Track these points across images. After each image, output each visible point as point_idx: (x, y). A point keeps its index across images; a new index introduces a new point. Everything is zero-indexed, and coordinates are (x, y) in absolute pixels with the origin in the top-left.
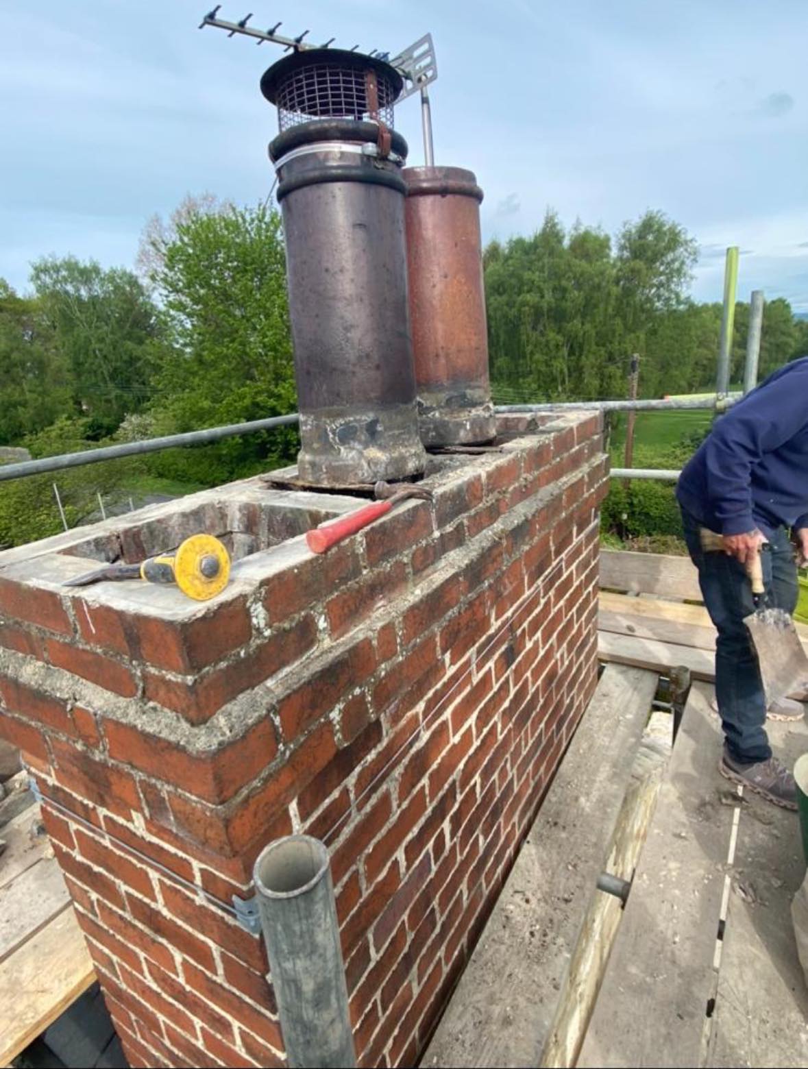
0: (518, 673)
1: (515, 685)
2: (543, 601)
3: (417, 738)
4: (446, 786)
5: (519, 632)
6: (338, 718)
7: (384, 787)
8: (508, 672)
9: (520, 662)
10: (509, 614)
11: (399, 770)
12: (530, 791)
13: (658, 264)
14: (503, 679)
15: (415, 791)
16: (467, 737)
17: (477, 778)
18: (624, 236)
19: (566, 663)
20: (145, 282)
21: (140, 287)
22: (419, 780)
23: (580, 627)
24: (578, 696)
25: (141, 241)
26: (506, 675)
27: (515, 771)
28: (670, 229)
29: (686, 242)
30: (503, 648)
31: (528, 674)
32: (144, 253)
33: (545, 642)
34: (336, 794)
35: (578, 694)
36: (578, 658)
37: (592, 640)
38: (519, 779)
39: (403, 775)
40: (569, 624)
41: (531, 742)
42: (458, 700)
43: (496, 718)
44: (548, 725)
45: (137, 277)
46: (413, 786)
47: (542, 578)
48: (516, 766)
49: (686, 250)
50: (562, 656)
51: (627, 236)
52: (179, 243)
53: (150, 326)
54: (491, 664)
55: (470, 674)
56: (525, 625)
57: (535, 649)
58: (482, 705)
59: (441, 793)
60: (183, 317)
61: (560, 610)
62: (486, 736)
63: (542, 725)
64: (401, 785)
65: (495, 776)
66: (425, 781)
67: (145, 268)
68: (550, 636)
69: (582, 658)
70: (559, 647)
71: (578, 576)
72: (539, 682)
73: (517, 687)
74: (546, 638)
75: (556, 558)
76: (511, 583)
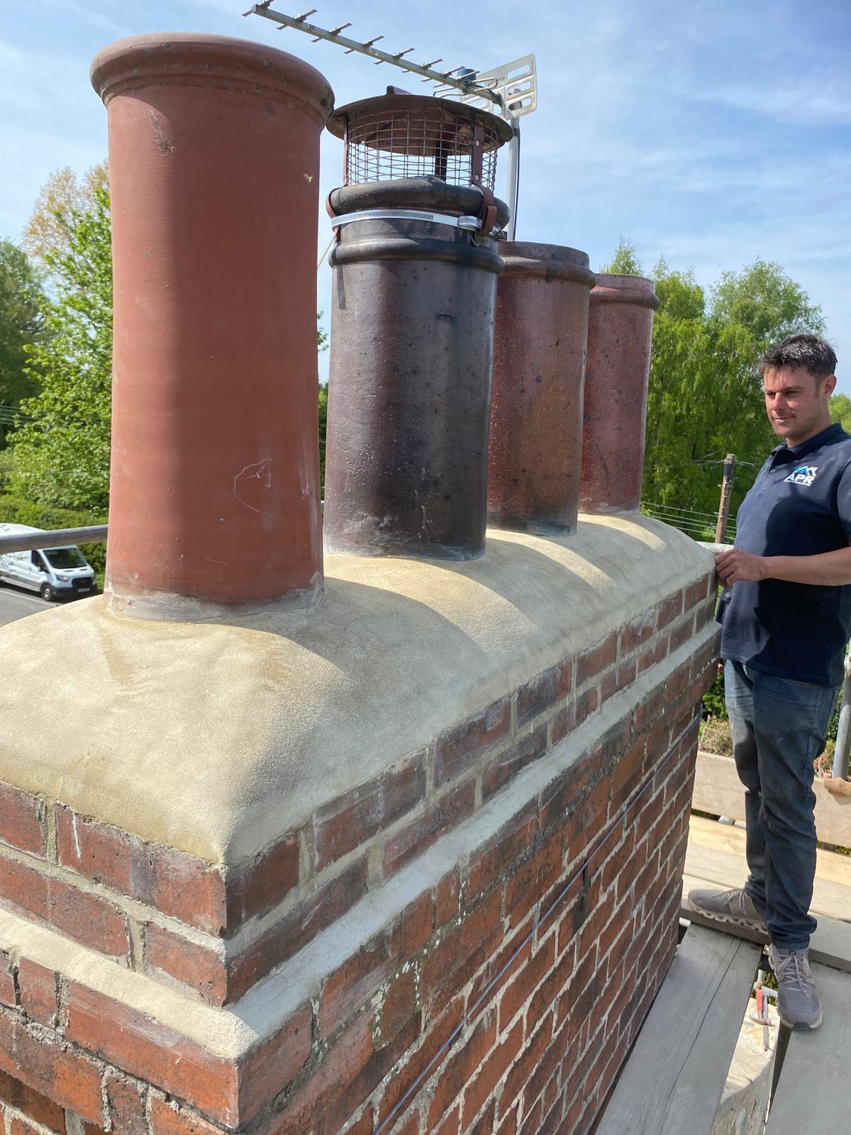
0: (585, 940)
1: (579, 958)
2: (625, 834)
3: (459, 1035)
4: (484, 1108)
5: (593, 880)
6: (380, 1006)
7: (412, 1106)
8: (574, 939)
9: (589, 924)
10: (584, 853)
11: (433, 1082)
12: (580, 1117)
13: (767, 335)
14: (567, 948)
15: (447, 1115)
16: (516, 1035)
17: (520, 1097)
18: (723, 291)
19: (643, 925)
20: (34, 262)
21: (26, 270)
22: (452, 1099)
23: (664, 870)
24: (652, 974)
25: (38, 203)
26: (571, 942)
27: (565, 1086)
28: (785, 291)
29: (806, 311)
30: (573, 902)
31: (597, 941)
32: (41, 221)
33: (621, 895)
34: (358, 1115)
35: (652, 971)
36: (656, 918)
37: (676, 890)
38: (569, 1100)
39: (436, 1090)
40: (652, 866)
41: (589, 1043)
42: (511, 980)
43: (552, 1006)
44: (612, 1017)
45: (25, 255)
46: (446, 1107)
47: (627, 802)
48: (567, 1081)
49: (807, 321)
50: (639, 914)
51: (727, 291)
52: (96, 219)
53: (33, 324)
54: (555, 927)
55: (530, 942)
56: (602, 869)
57: (609, 905)
58: (538, 987)
59: (476, 1119)
60: (85, 320)
61: (643, 846)
62: (537, 1034)
63: (605, 1018)
64: (433, 1104)
65: (541, 1095)
66: (460, 1099)
67: (38, 243)
68: (627, 886)
69: (662, 917)
70: (637, 901)
71: (669, 796)
72: (608, 954)
73: (582, 961)
74: (624, 887)
75: (646, 771)
76: (595, 811)
